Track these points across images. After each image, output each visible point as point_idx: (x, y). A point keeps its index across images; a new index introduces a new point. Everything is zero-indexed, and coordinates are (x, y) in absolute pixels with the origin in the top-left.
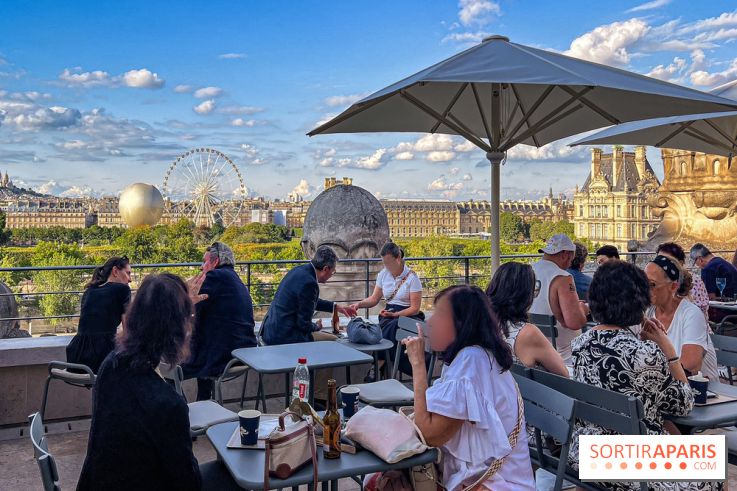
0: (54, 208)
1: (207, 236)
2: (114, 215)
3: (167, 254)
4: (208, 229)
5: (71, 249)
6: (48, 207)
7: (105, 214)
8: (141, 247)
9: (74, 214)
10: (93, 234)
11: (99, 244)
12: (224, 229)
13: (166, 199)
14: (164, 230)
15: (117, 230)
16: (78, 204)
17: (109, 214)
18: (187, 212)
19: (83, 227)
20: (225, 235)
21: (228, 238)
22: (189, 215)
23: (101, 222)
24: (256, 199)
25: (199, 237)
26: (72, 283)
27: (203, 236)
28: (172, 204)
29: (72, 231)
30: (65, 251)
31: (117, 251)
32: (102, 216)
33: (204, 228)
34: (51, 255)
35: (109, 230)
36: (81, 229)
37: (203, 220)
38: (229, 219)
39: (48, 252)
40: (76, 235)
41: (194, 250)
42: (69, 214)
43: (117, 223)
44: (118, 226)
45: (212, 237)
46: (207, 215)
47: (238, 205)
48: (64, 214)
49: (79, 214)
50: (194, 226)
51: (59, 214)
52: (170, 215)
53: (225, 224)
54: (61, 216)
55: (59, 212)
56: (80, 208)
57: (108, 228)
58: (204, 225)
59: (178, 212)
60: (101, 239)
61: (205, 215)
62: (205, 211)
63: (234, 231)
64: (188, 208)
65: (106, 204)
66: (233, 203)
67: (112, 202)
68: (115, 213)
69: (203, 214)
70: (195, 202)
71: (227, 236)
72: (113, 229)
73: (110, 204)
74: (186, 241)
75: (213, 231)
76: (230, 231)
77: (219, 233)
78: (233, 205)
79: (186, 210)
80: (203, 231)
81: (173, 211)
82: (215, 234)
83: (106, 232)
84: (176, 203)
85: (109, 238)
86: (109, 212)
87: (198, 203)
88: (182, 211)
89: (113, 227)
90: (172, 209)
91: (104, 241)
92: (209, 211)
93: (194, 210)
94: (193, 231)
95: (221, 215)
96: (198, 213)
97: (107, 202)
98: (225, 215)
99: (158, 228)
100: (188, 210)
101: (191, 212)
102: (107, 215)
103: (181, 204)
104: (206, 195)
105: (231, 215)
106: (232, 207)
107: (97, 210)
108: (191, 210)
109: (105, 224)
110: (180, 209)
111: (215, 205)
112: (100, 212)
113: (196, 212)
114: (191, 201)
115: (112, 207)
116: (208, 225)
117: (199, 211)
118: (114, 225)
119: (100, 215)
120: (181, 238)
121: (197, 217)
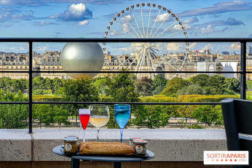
0: (1, 62)
1: (148, 87)
2: (56, 67)
5: (16, 96)
7: (47, 67)
12: (168, 80)
15: (60, 81)
16: (22, 58)
17: (52, 67)
18: (128, 65)
20: (168, 87)
21: (171, 90)
24: (202, 51)
25: (140, 88)
27: (144, 88)
28: (112, 57)
31: (59, 99)
32: (45, 69)
35: (52, 81)
47: (182, 58)
50: (134, 77)
54: (7, 69)
55: (4, 64)
56: (24, 61)
57: (50, 80)
58: (146, 77)
59: (118, 65)
60: (44, 89)
61: (146, 68)
62: (146, 64)
63: (179, 83)
64: (129, 61)
65: (49, 57)
66: (176, 55)
67: (54, 56)
68: (57, 65)
69: (144, 67)
70: (136, 55)
71: (170, 88)
72: (56, 81)
73: (52, 57)
74: (127, 91)
75: (155, 83)
76: (174, 83)
77: (161, 84)
78: (176, 58)
79: (126, 63)
80: (144, 83)
81: (113, 64)
82: (157, 86)
83: (49, 83)
84: (116, 56)
85: (51, 88)
86: (51, 65)
87: (139, 56)
88: (122, 63)
89: (55, 78)
90: (112, 62)
91: (46, 91)
92: (151, 64)
93: (135, 62)
94: (133, 82)
95: (164, 67)
96: (139, 65)
97: (49, 56)
98: (168, 68)
99: (98, 79)
100: (129, 63)
101: (132, 65)
102: (49, 67)
103: (121, 57)
104: (148, 48)
105: (175, 67)
106: (175, 60)
107: (40, 63)
108: (132, 63)
109: (48, 75)
110: (121, 62)
111: (157, 58)
112: (42, 65)
113: (137, 64)
114: (132, 54)
115: (54, 60)
116: (149, 77)
117: (140, 63)
118: (56, 77)
119: (43, 67)
120: (122, 88)
121: (138, 70)
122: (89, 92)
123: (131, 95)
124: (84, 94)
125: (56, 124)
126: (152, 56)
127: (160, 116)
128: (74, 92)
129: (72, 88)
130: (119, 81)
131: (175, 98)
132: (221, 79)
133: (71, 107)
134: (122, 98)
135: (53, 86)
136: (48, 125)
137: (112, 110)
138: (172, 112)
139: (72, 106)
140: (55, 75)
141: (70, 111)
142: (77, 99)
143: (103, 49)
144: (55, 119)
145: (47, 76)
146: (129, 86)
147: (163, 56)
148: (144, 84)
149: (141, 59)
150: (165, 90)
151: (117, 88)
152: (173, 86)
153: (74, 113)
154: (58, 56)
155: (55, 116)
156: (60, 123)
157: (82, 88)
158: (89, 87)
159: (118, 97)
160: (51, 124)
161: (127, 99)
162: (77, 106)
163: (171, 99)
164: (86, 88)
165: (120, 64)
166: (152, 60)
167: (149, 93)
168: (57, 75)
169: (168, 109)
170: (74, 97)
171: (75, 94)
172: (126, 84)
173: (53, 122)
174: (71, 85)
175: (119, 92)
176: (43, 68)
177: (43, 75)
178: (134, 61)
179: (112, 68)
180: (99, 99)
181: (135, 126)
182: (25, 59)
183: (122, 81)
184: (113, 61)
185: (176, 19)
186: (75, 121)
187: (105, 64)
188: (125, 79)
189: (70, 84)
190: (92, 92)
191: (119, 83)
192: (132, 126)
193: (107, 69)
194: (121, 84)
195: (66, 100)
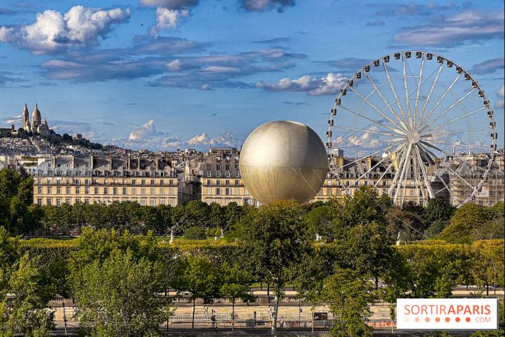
0: (120, 169)
1: (416, 223)
2: (232, 181)
3: (331, 256)
4: (419, 209)
5: (143, 243)
6: (108, 168)
7: (214, 181)
8: (278, 242)
9: (157, 181)
10: (191, 217)
11: (202, 236)
12: (455, 208)
13: (335, 151)
14: (327, 211)
15: (239, 209)
16: (164, 163)
17: (223, 181)
18: (376, 177)
19: (175, 203)
20: (454, 221)
21: (460, 228)
22: (380, 182)
23: (208, 195)
25: (400, 226)
26: (144, 306)
27: (407, 224)
29: (153, 210)
30: (134, 246)
31: (233, 248)
32: (209, 185)
33: (410, 207)
34: (107, 253)
35: (223, 210)
36: (169, 208)
37: (408, 192)
38: (464, 191)
39: (100, 248)
40: (160, 219)
41: (389, 250)
42: (148, 181)
43: (239, 196)
44: (241, 203)
45: (428, 225)
46: (418, 182)
47: (484, 163)
48: (139, 181)
49: (167, 181)
50: (388, 202)
51: (130, 180)
52: (343, 182)
53: (455, 201)
54: (133, 184)
55: (127, 175)
56: (168, 169)
57: (220, 207)
58: (411, 203)
59: (357, 177)
60: (207, 226)
61: (412, 183)
62: (412, 175)
63: (475, 215)
64: (378, 169)
65: (218, 161)
66: (472, 158)
67: (228, 158)
68: (234, 178)
69: (409, 181)
70: (393, 157)
71: (457, 224)
72: (231, 209)
73: (223, 161)
74: (370, 231)
75: (430, 213)
76: (465, 215)
77: (441, 217)
78: (472, 163)
79: (373, 173)
80: (407, 213)
81: (348, 175)
82: (434, 219)
83: (217, 214)
84: (353, 159)
85: (222, 225)
86: (223, 177)
87: (399, 160)
88: (365, 174)
89: (230, 203)
90: (345, 171)
91: (212, 231)
92: (421, 175)
93: (390, 172)
94: (386, 213)
95: (448, 182)
96: (399, 178)
97: (219, 158)
98: (455, 183)
99: (317, 206)
100: (379, 173)
101: (384, 177)
102: (218, 182)
103: (363, 162)
104: (416, 144)
105: (469, 182)
106: (470, 168)
107: (201, 173)
108: (385, 173)
109: (216, 198)
110: (362, 171)
111: (433, 164)
112: (205, 177)
113: (394, 176)
114: (385, 155)
115: (227, 167)
116: (418, 203)
117: (400, 174)
118: (232, 201)
119: (206, 182)
120: (360, 225)
121: (396, 187)
122: (293, 234)
123: (377, 239)
124: (282, 238)
125: (226, 300)
126: (424, 160)
127: (435, 282)
128: (263, 233)
129: (258, 226)
130: (353, 212)
131: (466, 246)
133: (256, 266)
134: (360, 247)
135: (226, 220)
136: (209, 302)
137: (339, 270)
138: (461, 273)
139: (258, 263)
140: (230, 198)
141: (254, 274)
142: (269, 249)
143: (327, 144)
144: (224, 290)
145: (214, 200)
146: (373, 222)
147: (445, 159)
148: (408, 216)
149: (403, 164)
150: (447, 228)
151: (348, 227)
152: (463, 221)
153: (263, 278)
154: (237, 158)
155: (223, 284)
156: (234, 298)
157: (279, 226)
159: (351, 245)
160: (216, 300)
162: (269, 264)
163: (458, 247)
164: (288, 227)
165: (361, 175)
166: (425, 168)
167: (417, 233)
168: (235, 198)
169: (452, 269)
170: (263, 245)
171: (264, 238)
172: (368, 219)
173: (218, 297)
174: (255, 220)
175: (353, 234)
176: (206, 184)
177: (207, 198)
178: (388, 170)
179: (345, 183)
180: (314, 249)
181: (385, 304)
182: (170, 164)
183: (359, 212)
184: (346, 169)
185: (474, 84)
186: (265, 293)
187: (332, 175)
188: (366, 207)
189: (255, 217)
190: (300, 235)
191: (353, 216)
192: (380, 304)
193: (334, 186)
194: (358, 218)
195: (245, 251)
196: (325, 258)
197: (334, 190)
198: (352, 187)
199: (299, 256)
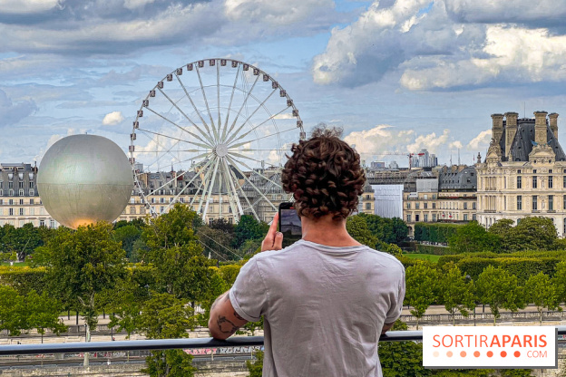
2: (27, 200)
4: (230, 227)
7: (7, 200)
8: (90, 265)
15: (36, 231)
17: (17, 200)
22: (187, 198)
25: (210, 245)
27: (218, 243)
31: (39, 274)
33: (220, 225)
35: (18, 232)
37: (217, 209)
43: (34, 216)
44: (37, 224)
50: (196, 221)
52: (147, 199)
57: (14, 229)
58: (221, 221)
59: (162, 194)
61: (221, 199)
65: (10, 178)
67: (21, 175)
68: (29, 196)
72: (27, 231)
73: (16, 178)
74: (187, 253)
75: (241, 231)
77: (252, 235)
79: (179, 189)
80: (218, 231)
81: (152, 191)
82: (245, 237)
83: (11, 237)
85: (17, 249)
86: (17, 196)
89: (25, 225)
90: (150, 188)
91: (7, 255)
92: (231, 190)
96: (207, 194)
97: (11, 175)
99: (120, 226)
101: (191, 193)
102: (11, 201)
103: (168, 178)
109: (9, 219)
110: (168, 188)
111: (242, 178)
113: (201, 191)
115: (21, 185)
117: (208, 190)
118: (27, 222)
120: (177, 246)
121: (204, 203)
122: (105, 258)
124: (96, 262)
125: (34, 331)
128: (73, 258)
129: (67, 251)
130: (169, 233)
132: (372, 222)
133: (65, 292)
134: (177, 270)
135: (21, 243)
137: (156, 295)
139: (68, 290)
140: (25, 219)
142: (81, 274)
144: (32, 320)
145: (7, 222)
146: (190, 243)
148: (218, 235)
151: (164, 248)
154: (31, 175)
156: (43, 328)
157: (90, 249)
158: (104, 246)
159: (168, 268)
160: (23, 332)
161: (187, 271)
162: (80, 290)
164: (100, 250)
165: (167, 192)
166: (234, 182)
168: (30, 219)
170: (71, 271)
171: (74, 263)
172: (184, 239)
173: (26, 328)
174: (65, 243)
175: (170, 256)
179: (150, 200)
180: (127, 274)
181: (202, 329)
183: (175, 232)
186: (74, 323)
187: (135, 192)
188: (182, 227)
190: (112, 258)
191: (169, 237)
192: (197, 330)
193: (138, 204)
194: (173, 239)
195: (54, 278)
196: (139, 282)
197: (138, 208)
198: (157, 204)
199: (112, 281)
